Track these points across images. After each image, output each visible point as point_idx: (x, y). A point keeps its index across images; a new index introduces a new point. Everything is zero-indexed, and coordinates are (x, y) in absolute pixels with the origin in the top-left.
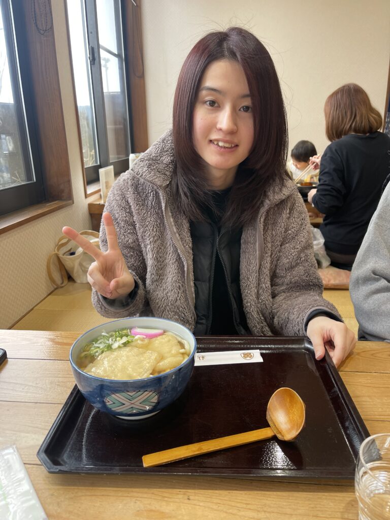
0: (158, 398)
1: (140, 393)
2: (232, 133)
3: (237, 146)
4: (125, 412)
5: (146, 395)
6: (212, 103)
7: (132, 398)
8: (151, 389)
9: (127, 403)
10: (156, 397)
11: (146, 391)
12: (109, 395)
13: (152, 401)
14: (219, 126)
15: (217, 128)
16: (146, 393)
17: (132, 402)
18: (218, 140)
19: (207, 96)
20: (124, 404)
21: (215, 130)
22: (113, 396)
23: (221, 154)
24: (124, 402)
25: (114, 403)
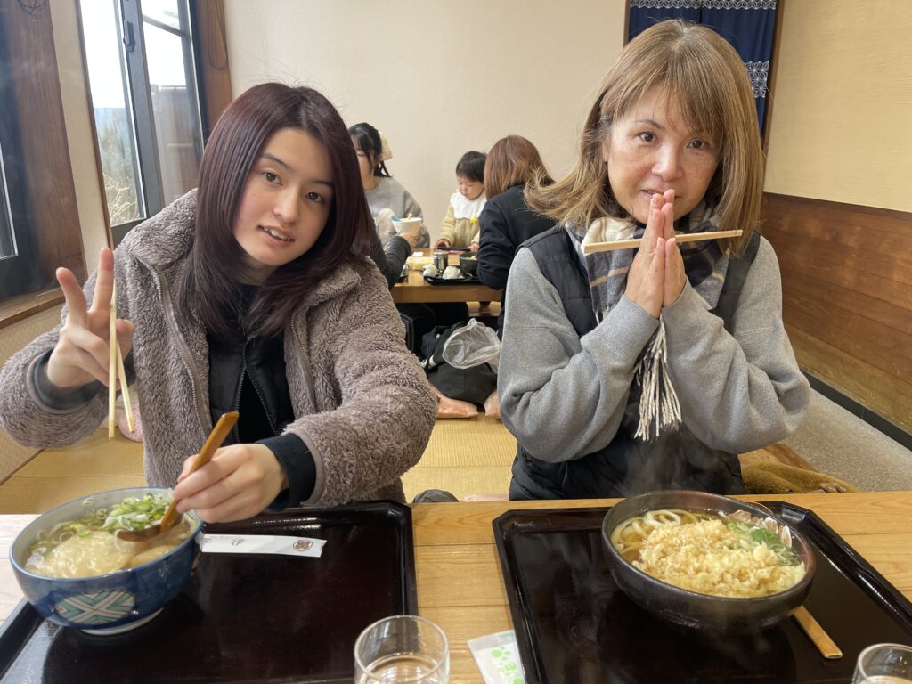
0: (135, 600)
1: (105, 594)
2: (293, 223)
3: (292, 240)
4: (88, 623)
5: (115, 596)
6: (271, 177)
7: (94, 602)
8: (121, 587)
9: (88, 610)
10: (131, 598)
11: (114, 591)
12: (60, 600)
13: (124, 604)
14: (277, 211)
15: (273, 212)
16: (114, 593)
17: (96, 607)
18: (270, 228)
19: (268, 166)
20: (83, 611)
21: (269, 213)
22: (66, 600)
23: (272, 246)
24: (82, 608)
25: (69, 611)
